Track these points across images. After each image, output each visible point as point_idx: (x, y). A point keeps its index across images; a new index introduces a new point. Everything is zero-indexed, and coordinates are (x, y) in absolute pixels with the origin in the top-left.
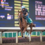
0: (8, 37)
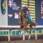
0: (16, 35)
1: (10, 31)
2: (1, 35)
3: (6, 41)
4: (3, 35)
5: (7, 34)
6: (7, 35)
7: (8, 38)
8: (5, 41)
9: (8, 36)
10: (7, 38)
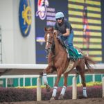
1: (41, 77)
2: (19, 87)
3: (31, 102)
4: (24, 87)
5: (33, 85)
6: (34, 87)
7: (36, 93)
8: (29, 100)
9: (35, 89)
10: (33, 93)
